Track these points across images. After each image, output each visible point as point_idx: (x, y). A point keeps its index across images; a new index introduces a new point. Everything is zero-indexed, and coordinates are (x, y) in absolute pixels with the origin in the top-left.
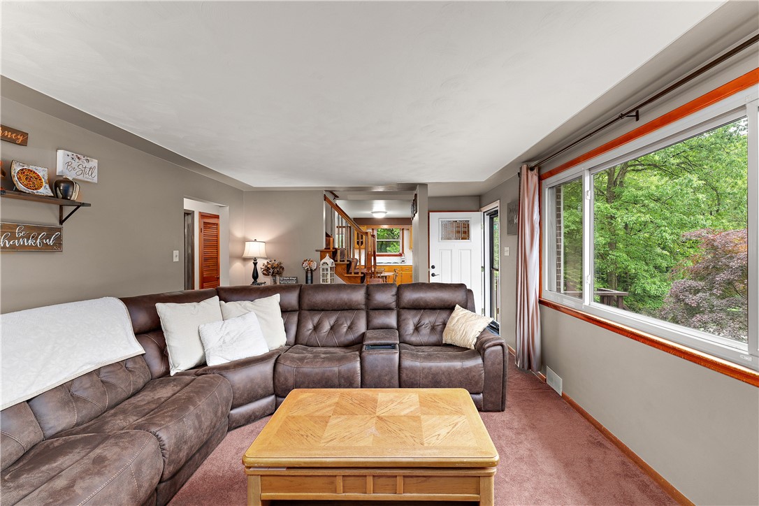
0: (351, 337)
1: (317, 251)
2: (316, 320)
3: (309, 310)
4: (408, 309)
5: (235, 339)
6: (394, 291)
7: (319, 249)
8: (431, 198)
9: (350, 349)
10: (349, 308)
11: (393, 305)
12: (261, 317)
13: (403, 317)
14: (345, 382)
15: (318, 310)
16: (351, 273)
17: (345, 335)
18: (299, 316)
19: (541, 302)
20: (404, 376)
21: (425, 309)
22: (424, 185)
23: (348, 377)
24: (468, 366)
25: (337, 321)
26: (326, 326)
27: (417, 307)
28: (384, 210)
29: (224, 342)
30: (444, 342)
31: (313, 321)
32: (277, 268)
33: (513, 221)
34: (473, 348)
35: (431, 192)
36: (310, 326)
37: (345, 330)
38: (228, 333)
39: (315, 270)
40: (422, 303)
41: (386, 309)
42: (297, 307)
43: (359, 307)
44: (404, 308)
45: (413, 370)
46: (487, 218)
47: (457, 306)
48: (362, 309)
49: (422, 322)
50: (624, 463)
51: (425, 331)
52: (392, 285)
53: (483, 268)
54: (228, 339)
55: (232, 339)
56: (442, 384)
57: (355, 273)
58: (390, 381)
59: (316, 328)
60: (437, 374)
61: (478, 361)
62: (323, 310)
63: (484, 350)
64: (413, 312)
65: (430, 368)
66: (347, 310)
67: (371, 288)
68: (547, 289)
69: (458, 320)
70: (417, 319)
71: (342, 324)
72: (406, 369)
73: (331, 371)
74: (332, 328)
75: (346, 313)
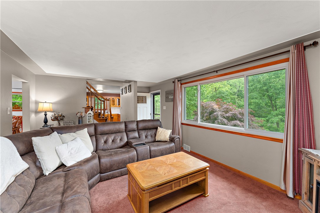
0: (122, 143)
1: (83, 108)
2: (105, 138)
3: (100, 135)
4: (142, 130)
5: (76, 151)
6: (136, 123)
7: (84, 107)
8: (138, 87)
9: (125, 148)
10: (119, 132)
11: (136, 129)
12: (83, 140)
13: (140, 133)
14: (132, 160)
15: (105, 134)
16: (100, 118)
17: (119, 143)
18: (96, 137)
19: (182, 124)
20: (152, 154)
21: (147, 129)
22: (136, 82)
23: (133, 158)
24: (171, 146)
25: (115, 138)
26: (110, 141)
27: (145, 129)
28: (102, 90)
29: (71, 153)
30: (156, 140)
31: (104, 139)
32: (60, 117)
33: (169, 97)
34: (169, 140)
35: (139, 85)
36: (103, 141)
37: (119, 141)
38: (72, 149)
39: (84, 117)
40: (147, 127)
41: (134, 131)
42: (94, 134)
43: (123, 131)
44: (140, 130)
45: (155, 151)
46: (152, 96)
47: (158, 127)
48: (124, 132)
49: (148, 134)
50: (215, 164)
51: (149, 137)
52: (134, 121)
53: (151, 114)
54: (73, 151)
55: (75, 151)
56: (164, 154)
57: (102, 118)
58: (147, 157)
59: (106, 142)
60: (162, 151)
61: (173, 144)
62: (107, 134)
63: (174, 140)
64: (144, 131)
65: (160, 149)
66: (118, 133)
67: (127, 123)
68: (183, 119)
69: (161, 132)
70: (146, 133)
71: (117, 139)
72: (153, 151)
73: (126, 157)
74: (113, 141)
75: (118, 134)
